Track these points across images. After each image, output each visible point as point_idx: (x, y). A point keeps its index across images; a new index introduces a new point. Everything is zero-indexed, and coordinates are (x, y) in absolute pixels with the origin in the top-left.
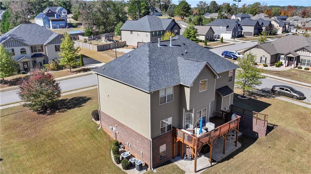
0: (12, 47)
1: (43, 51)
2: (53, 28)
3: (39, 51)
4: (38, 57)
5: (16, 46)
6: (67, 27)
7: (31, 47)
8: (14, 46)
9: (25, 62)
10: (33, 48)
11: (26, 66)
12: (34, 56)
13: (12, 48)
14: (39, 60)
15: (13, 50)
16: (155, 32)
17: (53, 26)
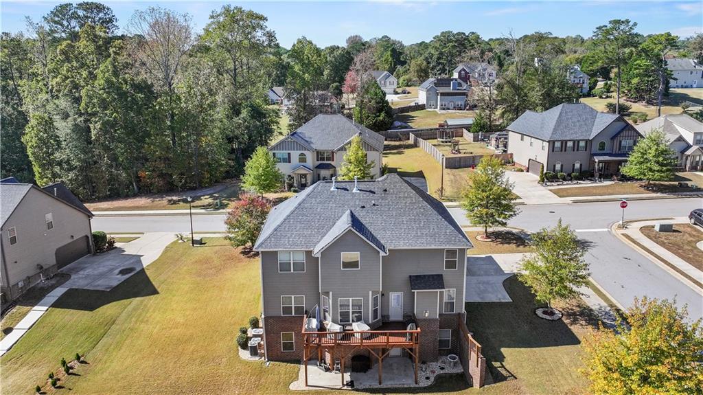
0: (289, 150)
1: (333, 160)
2: (441, 109)
3: (328, 159)
4: (323, 168)
5: (294, 150)
6: (467, 108)
7: (317, 152)
8: (291, 150)
9: (303, 175)
10: (320, 155)
11: (303, 181)
12: (319, 167)
13: (289, 152)
14: (324, 173)
15: (289, 154)
16: (564, 143)
17: (442, 105)
